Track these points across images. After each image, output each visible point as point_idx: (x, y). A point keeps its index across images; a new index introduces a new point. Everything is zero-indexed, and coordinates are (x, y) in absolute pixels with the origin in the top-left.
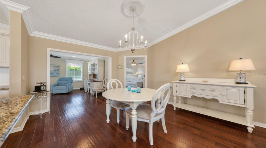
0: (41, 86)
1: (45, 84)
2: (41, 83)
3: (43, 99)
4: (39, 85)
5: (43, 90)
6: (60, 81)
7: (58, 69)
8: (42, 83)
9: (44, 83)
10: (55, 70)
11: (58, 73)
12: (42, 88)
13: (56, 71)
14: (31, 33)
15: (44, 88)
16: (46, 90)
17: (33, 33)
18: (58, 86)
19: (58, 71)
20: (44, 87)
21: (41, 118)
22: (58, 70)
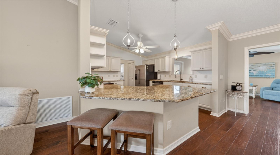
0: (237, 86)
1: (241, 85)
2: (237, 84)
3: (238, 99)
4: (235, 85)
5: (239, 90)
6: (276, 85)
7: (274, 67)
8: (239, 83)
9: (240, 83)
10: (269, 69)
11: (274, 73)
12: (237, 88)
13: (271, 71)
14: (229, 38)
15: (240, 89)
16: (242, 90)
17: (231, 38)
18: (272, 90)
19: (274, 71)
20: (240, 87)
21: (236, 115)
22: (274, 69)
